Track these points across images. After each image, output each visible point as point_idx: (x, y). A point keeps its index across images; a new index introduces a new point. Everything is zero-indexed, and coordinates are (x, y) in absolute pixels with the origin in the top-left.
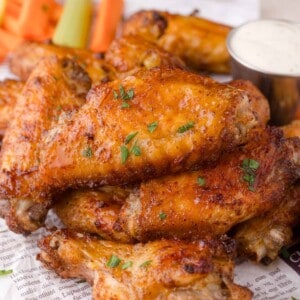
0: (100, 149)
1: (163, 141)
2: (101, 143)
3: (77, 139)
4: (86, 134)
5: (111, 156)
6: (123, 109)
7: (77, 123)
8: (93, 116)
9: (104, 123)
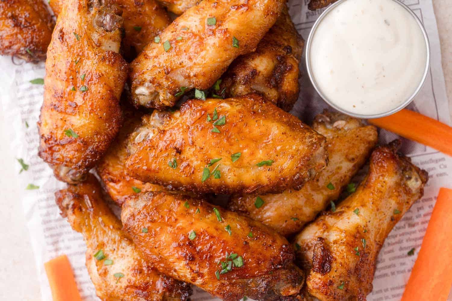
0: (184, 164)
1: (242, 171)
2: (187, 159)
3: (166, 149)
4: (176, 148)
5: (193, 172)
6: (213, 133)
7: (168, 134)
8: (185, 132)
9: (193, 143)
